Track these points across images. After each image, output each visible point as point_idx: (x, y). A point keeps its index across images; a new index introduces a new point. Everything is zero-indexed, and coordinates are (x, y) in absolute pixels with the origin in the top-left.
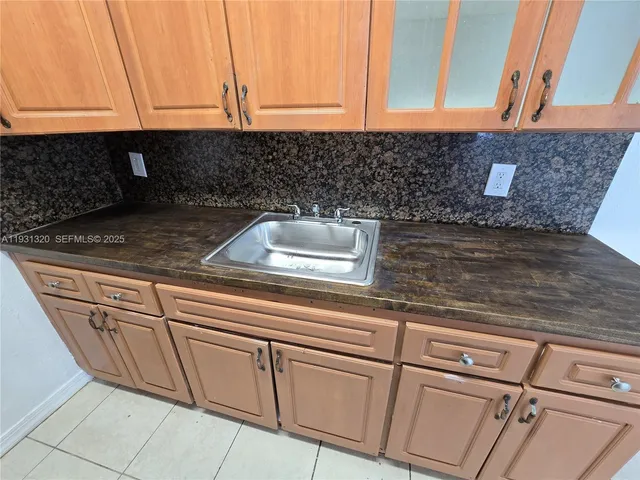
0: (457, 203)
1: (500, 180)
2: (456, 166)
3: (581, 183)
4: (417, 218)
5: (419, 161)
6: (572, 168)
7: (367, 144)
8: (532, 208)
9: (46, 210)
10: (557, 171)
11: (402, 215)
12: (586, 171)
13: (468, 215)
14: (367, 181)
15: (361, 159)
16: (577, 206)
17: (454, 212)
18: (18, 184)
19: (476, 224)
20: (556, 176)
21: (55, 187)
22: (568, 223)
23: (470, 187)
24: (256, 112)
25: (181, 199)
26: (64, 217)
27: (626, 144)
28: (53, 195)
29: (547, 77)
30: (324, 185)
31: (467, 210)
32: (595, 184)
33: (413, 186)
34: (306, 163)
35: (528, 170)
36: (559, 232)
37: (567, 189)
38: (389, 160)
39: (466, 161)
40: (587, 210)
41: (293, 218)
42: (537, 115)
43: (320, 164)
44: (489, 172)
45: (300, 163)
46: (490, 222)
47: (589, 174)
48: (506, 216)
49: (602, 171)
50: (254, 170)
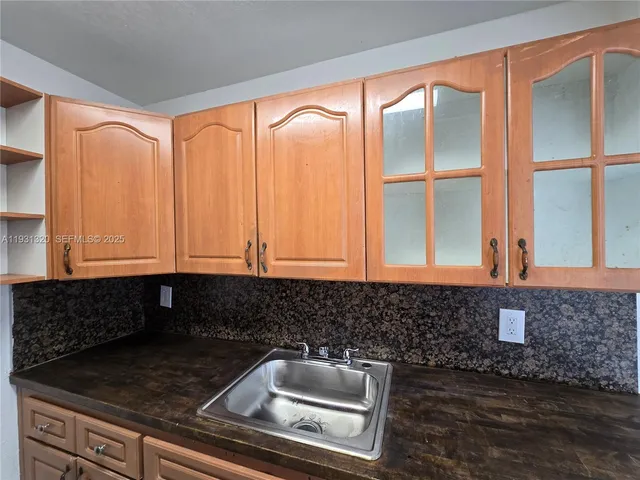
0: (472, 348)
1: (512, 326)
2: (463, 310)
3: (602, 332)
4: (432, 363)
5: (424, 302)
6: (585, 316)
8: (557, 358)
9: (70, 340)
10: (570, 318)
11: (415, 358)
12: (602, 320)
13: (487, 362)
14: (375, 320)
15: (368, 299)
16: (609, 358)
17: (471, 358)
18: (59, 315)
19: (499, 373)
20: (571, 324)
21: (88, 318)
22: (607, 378)
23: (482, 331)
25: (195, 330)
26: (84, 347)
28: (83, 325)
30: (333, 322)
31: (485, 357)
32: (619, 334)
33: (422, 328)
34: (316, 301)
35: (539, 316)
36: (601, 389)
37: (589, 338)
38: (396, 302)
39: (471, 305)
40: (623, 364)
41: (301, 357)
42: (523, 274)
43: (329, 303)
44: (497, 317)
45: (310, 301)
46: (514, 371)
47: (607, 323)
48: (530, 366)
49: (619, 320)
50: (268, 306)
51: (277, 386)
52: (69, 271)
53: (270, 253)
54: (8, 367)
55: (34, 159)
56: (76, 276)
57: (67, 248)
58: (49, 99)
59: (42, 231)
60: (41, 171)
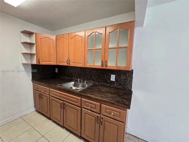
0: (106, 82)
1: (113, 78)
2: (105, 75)
3: (127, 79)
4: (100, 84)
5: (99, 73)
6: (125, 76)
7: (91, 69)
8: (120, 84)
9: (40, 76)
10: (122, 77)
11: (97, 83)
12: (127, 77)
13: (109, 84)
14: (91, 76)
15: (90, 72)
16: (128, 84)
17: (106, 84)
19: (110, 87)
20: (122, 78)
22: (127, 88)
23: (108, 79)
24: (71, 63)
25: (61, 77)
26: (42, 77)
27: (133, 72)
29: (106, 61)
30: (84, 76)
31: (108, 83)
32: (130, 80)
33: (99, 78)
34: (81, 72)
35: (117, 76)
36: (126, 90)
37: (125, 81)
38: (94, 73)
39: (107, 74)
40: (130, 85)
41: (78, 82)
42: (106, 67)
43: (84, 72)
44: (111, 76)
45: (80, 72)
46: (113, 86)
47: (128, 78)
48: (115, 85)
49: (130, 77)
50: (73, 73)
51: (73, 86)
52: (39, 63)
53: (71, 62)
54: (31, 78)
55: (34, 44)
56: (41, 64)
57: (39, 59)
58: (36, 33)
59: (35, 56)
60: (35, 46)
